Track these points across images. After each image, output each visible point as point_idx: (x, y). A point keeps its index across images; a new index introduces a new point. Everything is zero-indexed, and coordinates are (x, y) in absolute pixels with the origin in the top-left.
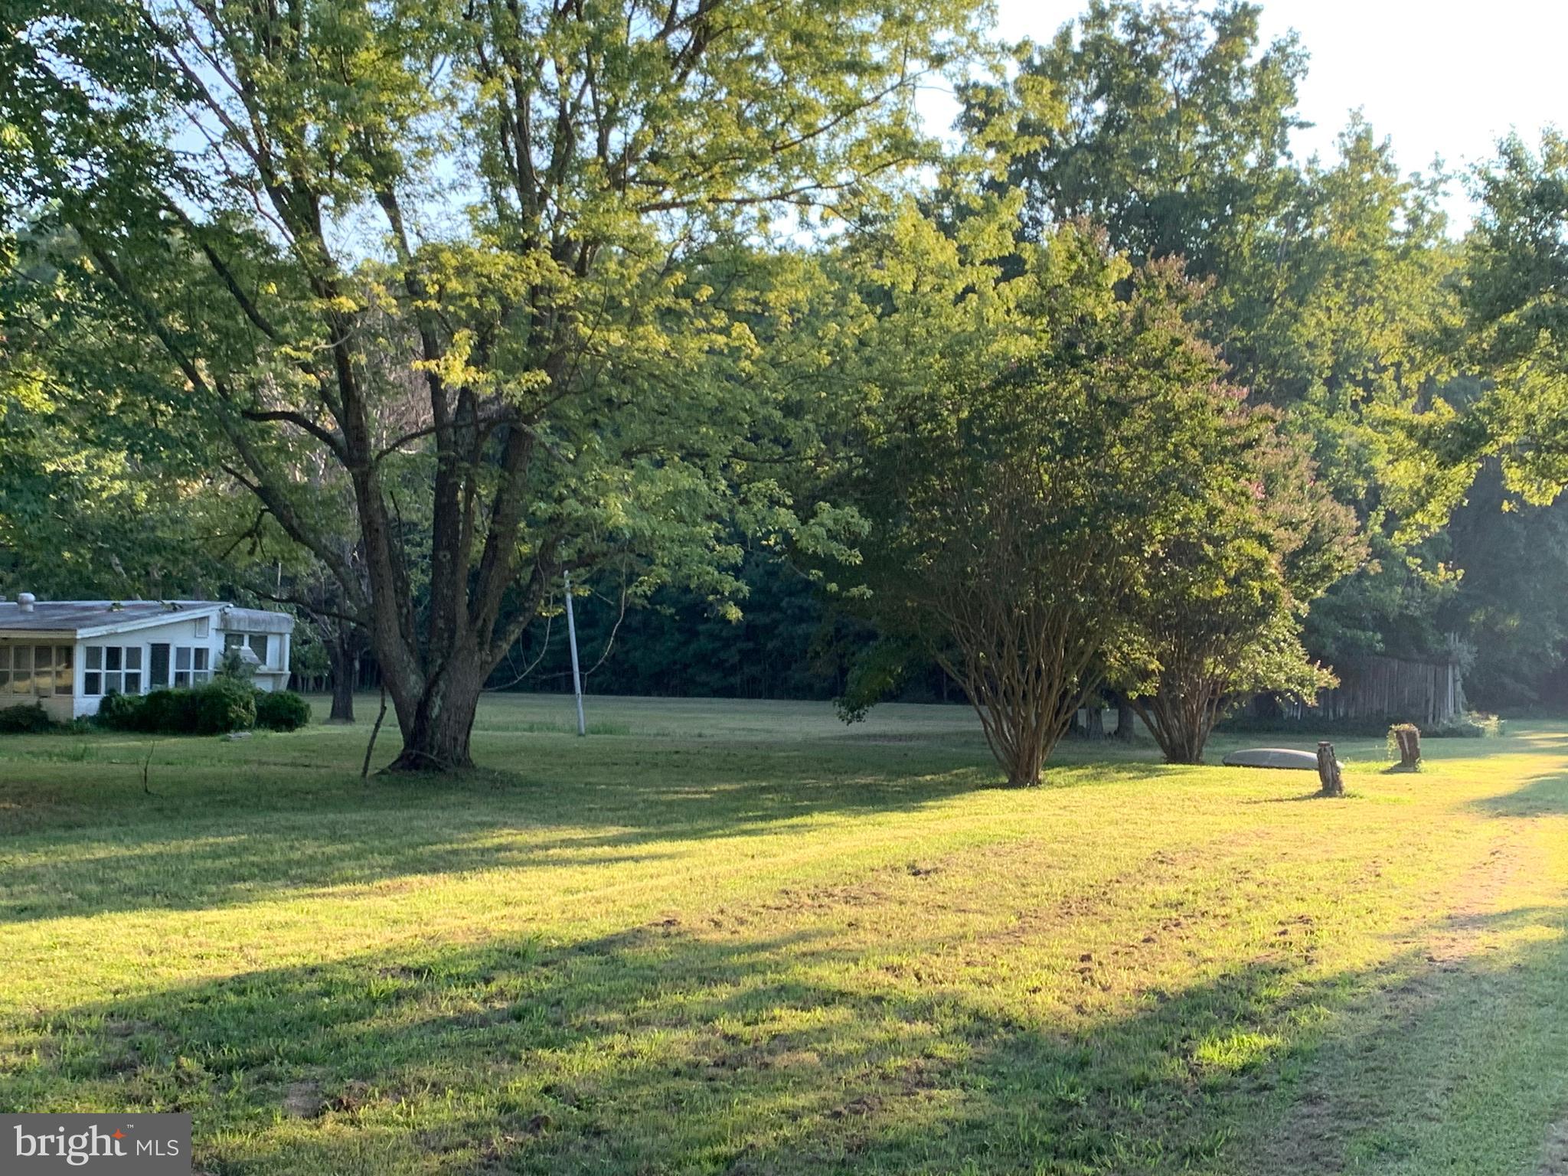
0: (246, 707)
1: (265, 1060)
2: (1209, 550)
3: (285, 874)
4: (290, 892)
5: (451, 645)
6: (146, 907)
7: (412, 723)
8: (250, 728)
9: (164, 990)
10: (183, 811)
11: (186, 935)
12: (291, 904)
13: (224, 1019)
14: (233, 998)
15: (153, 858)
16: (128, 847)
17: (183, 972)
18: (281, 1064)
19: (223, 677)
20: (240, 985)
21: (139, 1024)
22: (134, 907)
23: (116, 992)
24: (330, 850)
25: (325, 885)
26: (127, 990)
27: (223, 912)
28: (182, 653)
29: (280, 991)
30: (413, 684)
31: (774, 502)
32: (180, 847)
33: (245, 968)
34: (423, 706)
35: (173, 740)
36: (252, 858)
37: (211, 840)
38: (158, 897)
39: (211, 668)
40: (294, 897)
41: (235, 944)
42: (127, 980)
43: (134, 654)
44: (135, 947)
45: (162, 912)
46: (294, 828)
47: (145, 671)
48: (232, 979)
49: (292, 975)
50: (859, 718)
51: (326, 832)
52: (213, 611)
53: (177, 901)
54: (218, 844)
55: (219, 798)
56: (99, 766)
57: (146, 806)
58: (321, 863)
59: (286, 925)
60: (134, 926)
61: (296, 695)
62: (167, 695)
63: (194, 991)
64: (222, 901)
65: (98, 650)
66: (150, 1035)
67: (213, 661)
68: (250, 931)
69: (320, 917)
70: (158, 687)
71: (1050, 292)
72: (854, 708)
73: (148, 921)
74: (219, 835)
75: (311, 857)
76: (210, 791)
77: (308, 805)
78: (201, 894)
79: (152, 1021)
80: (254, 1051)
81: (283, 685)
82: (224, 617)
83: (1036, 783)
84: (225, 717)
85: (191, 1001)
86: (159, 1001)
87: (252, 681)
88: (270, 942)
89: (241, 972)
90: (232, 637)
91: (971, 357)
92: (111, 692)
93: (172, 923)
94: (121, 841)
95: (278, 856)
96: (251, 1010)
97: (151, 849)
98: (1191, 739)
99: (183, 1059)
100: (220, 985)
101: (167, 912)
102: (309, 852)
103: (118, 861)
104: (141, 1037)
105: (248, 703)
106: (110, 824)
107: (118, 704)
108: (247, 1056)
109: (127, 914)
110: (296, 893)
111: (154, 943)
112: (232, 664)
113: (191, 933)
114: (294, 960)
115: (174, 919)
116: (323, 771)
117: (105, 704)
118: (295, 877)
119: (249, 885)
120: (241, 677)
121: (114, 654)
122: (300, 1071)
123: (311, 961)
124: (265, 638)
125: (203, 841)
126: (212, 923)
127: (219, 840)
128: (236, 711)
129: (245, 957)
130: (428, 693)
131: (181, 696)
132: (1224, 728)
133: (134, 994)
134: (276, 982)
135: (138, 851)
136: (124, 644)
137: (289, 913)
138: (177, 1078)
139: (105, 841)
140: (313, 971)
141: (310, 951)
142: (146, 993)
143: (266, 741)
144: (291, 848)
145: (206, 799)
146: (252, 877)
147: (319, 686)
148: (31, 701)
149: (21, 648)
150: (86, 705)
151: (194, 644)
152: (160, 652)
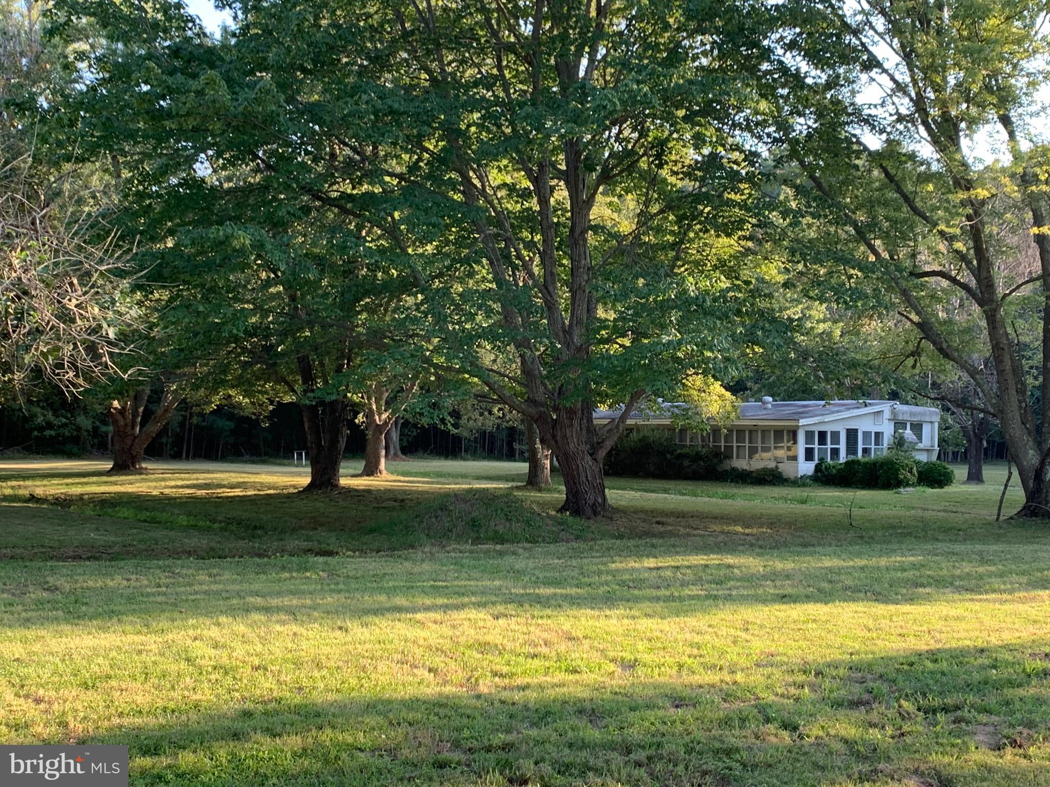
0: (911, 471)
1: (957, 708)
3: (952, 584)
4: (956, 596)
6: (863, 600)
7: (1031, 484)
8: (913, 485)
9: (883, 655)
10: (877, 538)
11: (891, 620)
12: (958, 605)
13: (926, 678)
14: (929, 665)
15: (862, 568)
16: (844, 560)
17: (893, 645)
18: (969, 711)
19: (894, 451)
20: (934, 656)
21: (869, 676)
22: (854, 600)
23: (851, 654)
24: (981, 570)
25: (981, 593)
26: (858, 653)
27: (913, 607)
28: (867, 434)
29: (961, 663)
30: (1032, 456)
32: (878, 562)
33: (934, 645)
34: (1039, 473)
35: (863, 492)
36: (928, 573)
37: (899, 559)
38: (869, 594)
39: (885, 445)
40: (961, 600)
41: (925, 628)
42: (857, 647)
43: (836, 436)
44: (859, 625)
45: (873, 604)
46: (953, 554)
47: (843, 446)
48: (927, 652)
49: (968, 652)
51: (977, 557)
52: (886, 407)
53: (880, 597)
54: (904, 562)
55: (899, 531)
56: (817, 507)
57: (852, 534)
58: (975, 578)
59: (957, 619)
60: (856, 612)
61: (944, 464)
62: (858, 462)
63: (903, 657)
64: (912, 600)
65: (812, 433)
66: (878, 683)
67: (887, 440)
68: (933, 621)
69: (980, 615)
70: (851, 457)
73: (866, 609)
74: (903, 555)
75: (968, 574)
76: (893, 527)
77: (960, 538)
78: (896, 594)
79: (878, 675)
80: (949, 701)
81: (934, 458)
82: (893, 411)
84: (897, 478)
85: (902, 664)
86: (880, 661)
87: (914, 453)
88: (949, 629)
89: (932, 647)
90: (899, 424)
92: (822, 460)
93: (881, 612)
94: (840, 556)
95: (945, 572)
96: (943, 674)
97: (860, 562)
99: (902, 702)
100: (920, 655)
101: (876, 604)
102: (967, 570)
103: (839, 569)
104: (871, 684)
105: (912, 468)
106: (830, 545)
107: (826, 468)
108: (945, 704)
109: (851, 604)
110: (960, 597)
111: (871, 624)
112: (899, 442)
113: (894, 619)
114: (967, 643)
115: (881, 609)
116: (967, 516)
117: (818, 468)
118: (959, 587)
119: (928, 590)
120: (906, 451)
121: (822, 435)
122: (983, 718)
123: (980, 644)
124: (922, 425)
125: (893, 559)
126: (908, 614)
127: (904, 559)
128: (903, 474)
129: (933, 637)
130: (1043, 462)
131: (866, 464)
133: (863, 656)
134: (958, 656)
135: (851, 563)
136: (828, 429)
137: (959, 611)
138: (900, 714)
139: (829, 555)
140: (982, 651)
141: (977, 637)
142: (871, 656)
143: (925, 495)
144: (954, 567)
145: (891, 531)
146: (930, 585)
147: (956, 458)
148: (772, 465)
149: (765, 431)
150: (806, 468)
151: (874, 429)
152: (852, 434)
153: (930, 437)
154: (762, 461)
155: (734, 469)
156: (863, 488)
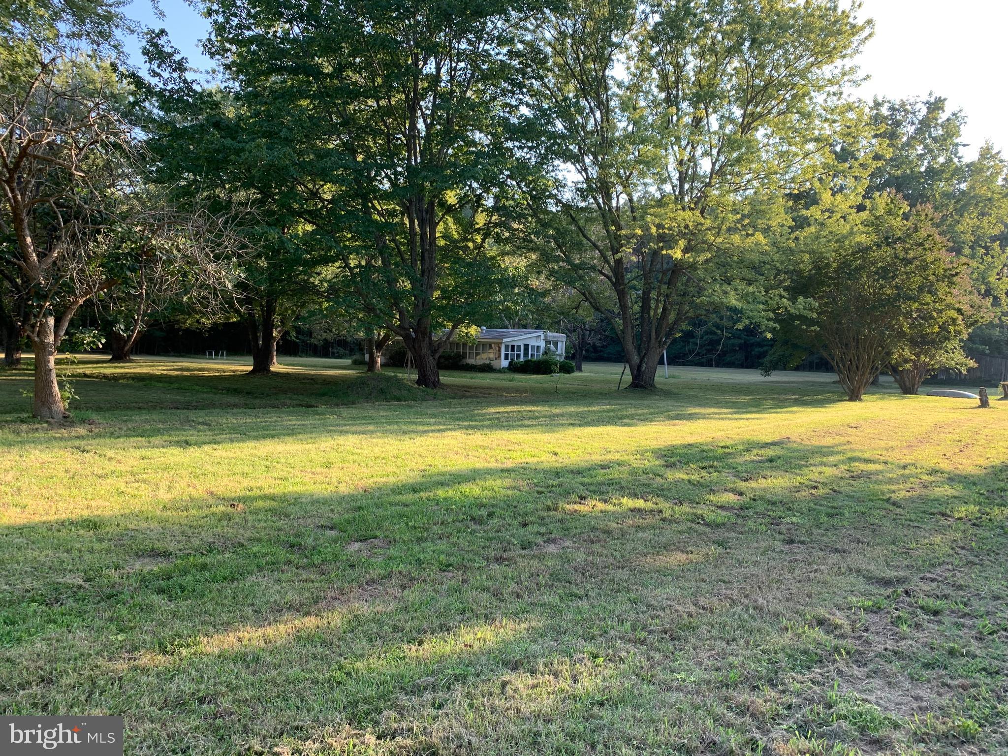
2: (935, 314)
3: (634, 418)
4: (642, 423)
5: (649, 346)
7: (635, 372)
8: (558, 372)
10: (573, 398)
11: (633, 433)
16: (576, 408)
19: (546, 355)
24: (639, 412)
27: (634, 427)
28: (533, 347)
30: (636, 359)
31: (781, 297)
34: (639, 367)
36: (619, 413)
37: (599, 407)
38: (605, 422)
39: (541, 353)
40: (647, 425)
43: (519, 347)
44: (623, 436)
46: (620, 404)
47: (522, 353)
50: (769, 375)
52: (541, 333)
54: (603, 408)
55: (579, 394)
58: (641, 416)
59: (658, 432)
61: (569, 362)
62: (530, 361)
65: (509, 346)
67: (542, 350)
69: (666, 431)
70: (526, 358)
71: (877, 218)
72: (767, 371)
75: (636, 414)
78: (616, 422)
81: (564, 359)
82: (545, 335)
83: (860, 400)
84: (550, 369)
87: (555, 357)
88: (661, 436)
90: (548, 342)
91: (847, 243)
92: (512, 359)
93: (624, 430)
94: (572, 406)
97: (584, 409)
98: (913, 386)
102: (633, 412)
103: (580, 412)
105: (555, 364)
107: (514, 363)
110: (644, 423)
111: (627, 435)
112: (547, 351)
116: (595, 387)
117: (510, 364)
119: (627, 420)
120: (550, 355)
121: (513, 347)
124: (558, 343)
125: (597, 407)
128: (553, 367)
130: (641, 362)
131: (534, 361)
132: (926, 383)
136: (516, 344)
137: (654, 429)
140: (690, 445)
145: (576, 394)
146: (625, 418)
147: (572, 359)
148: (488, 362)
149: (484, 345)
150: (505, 363)
151: (536, 344)
152: (526, 347)
153: (561, 349)
154: (482, 359)
155: (467, 364)
156: (533, 374)
